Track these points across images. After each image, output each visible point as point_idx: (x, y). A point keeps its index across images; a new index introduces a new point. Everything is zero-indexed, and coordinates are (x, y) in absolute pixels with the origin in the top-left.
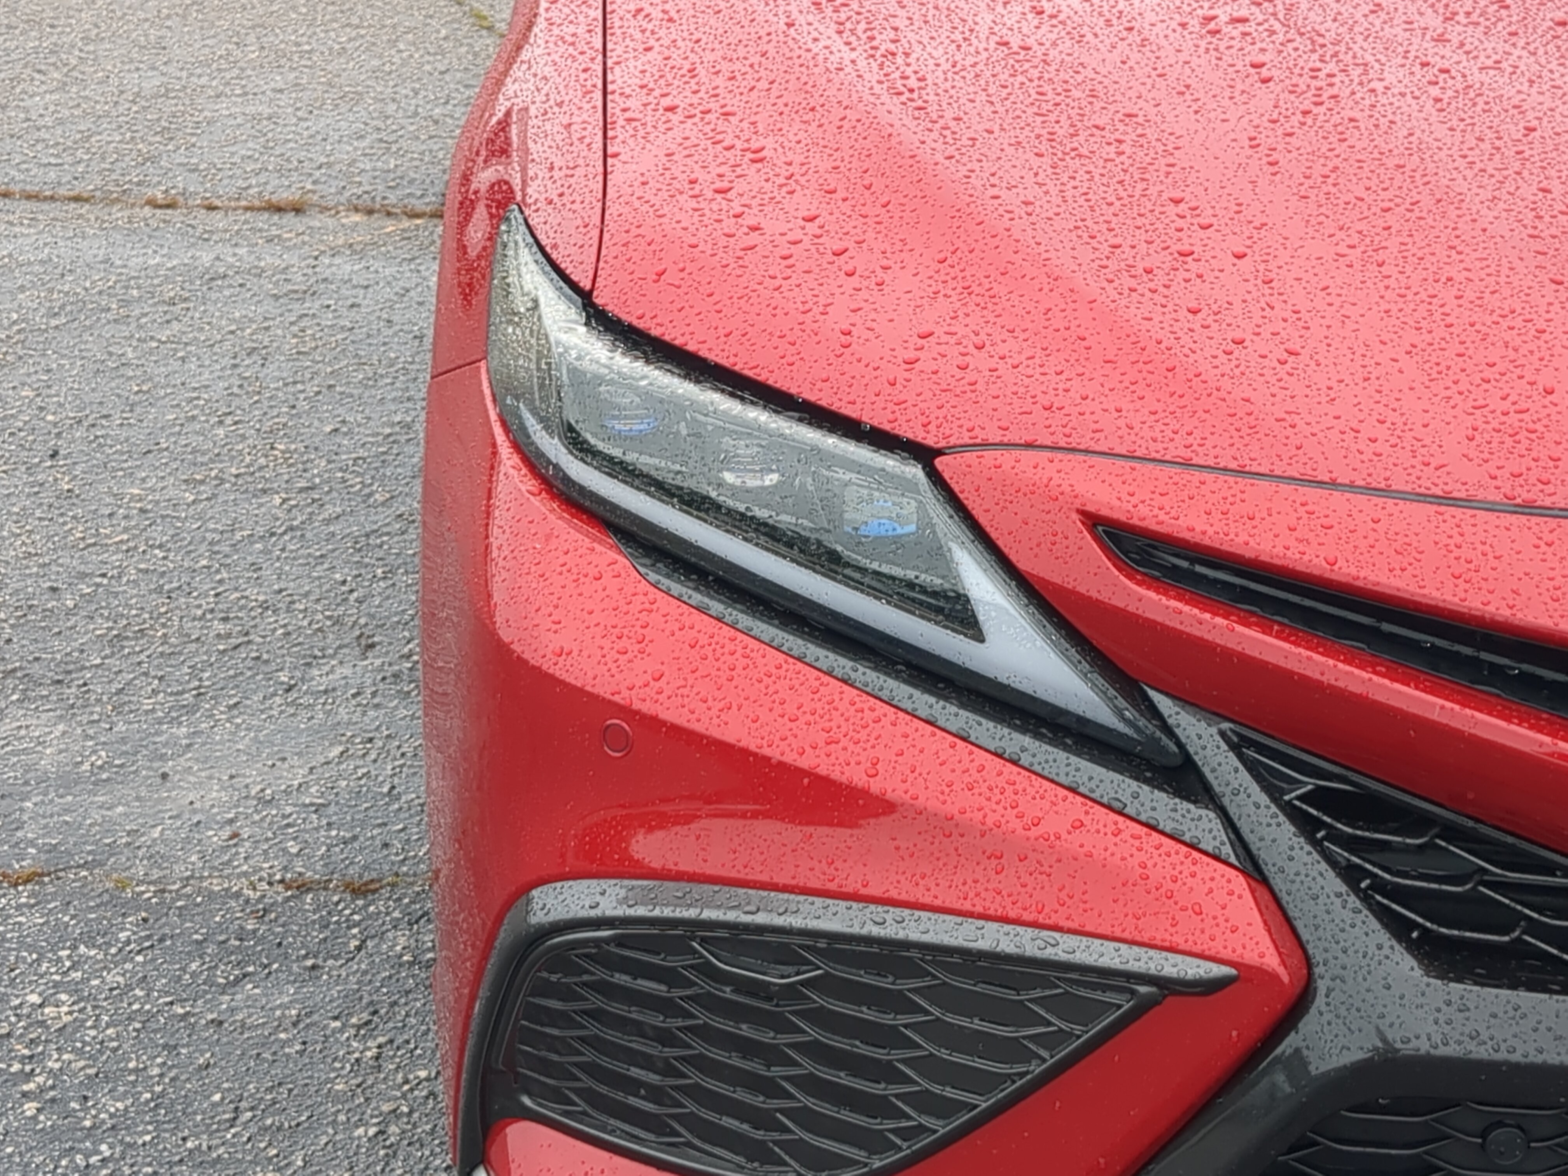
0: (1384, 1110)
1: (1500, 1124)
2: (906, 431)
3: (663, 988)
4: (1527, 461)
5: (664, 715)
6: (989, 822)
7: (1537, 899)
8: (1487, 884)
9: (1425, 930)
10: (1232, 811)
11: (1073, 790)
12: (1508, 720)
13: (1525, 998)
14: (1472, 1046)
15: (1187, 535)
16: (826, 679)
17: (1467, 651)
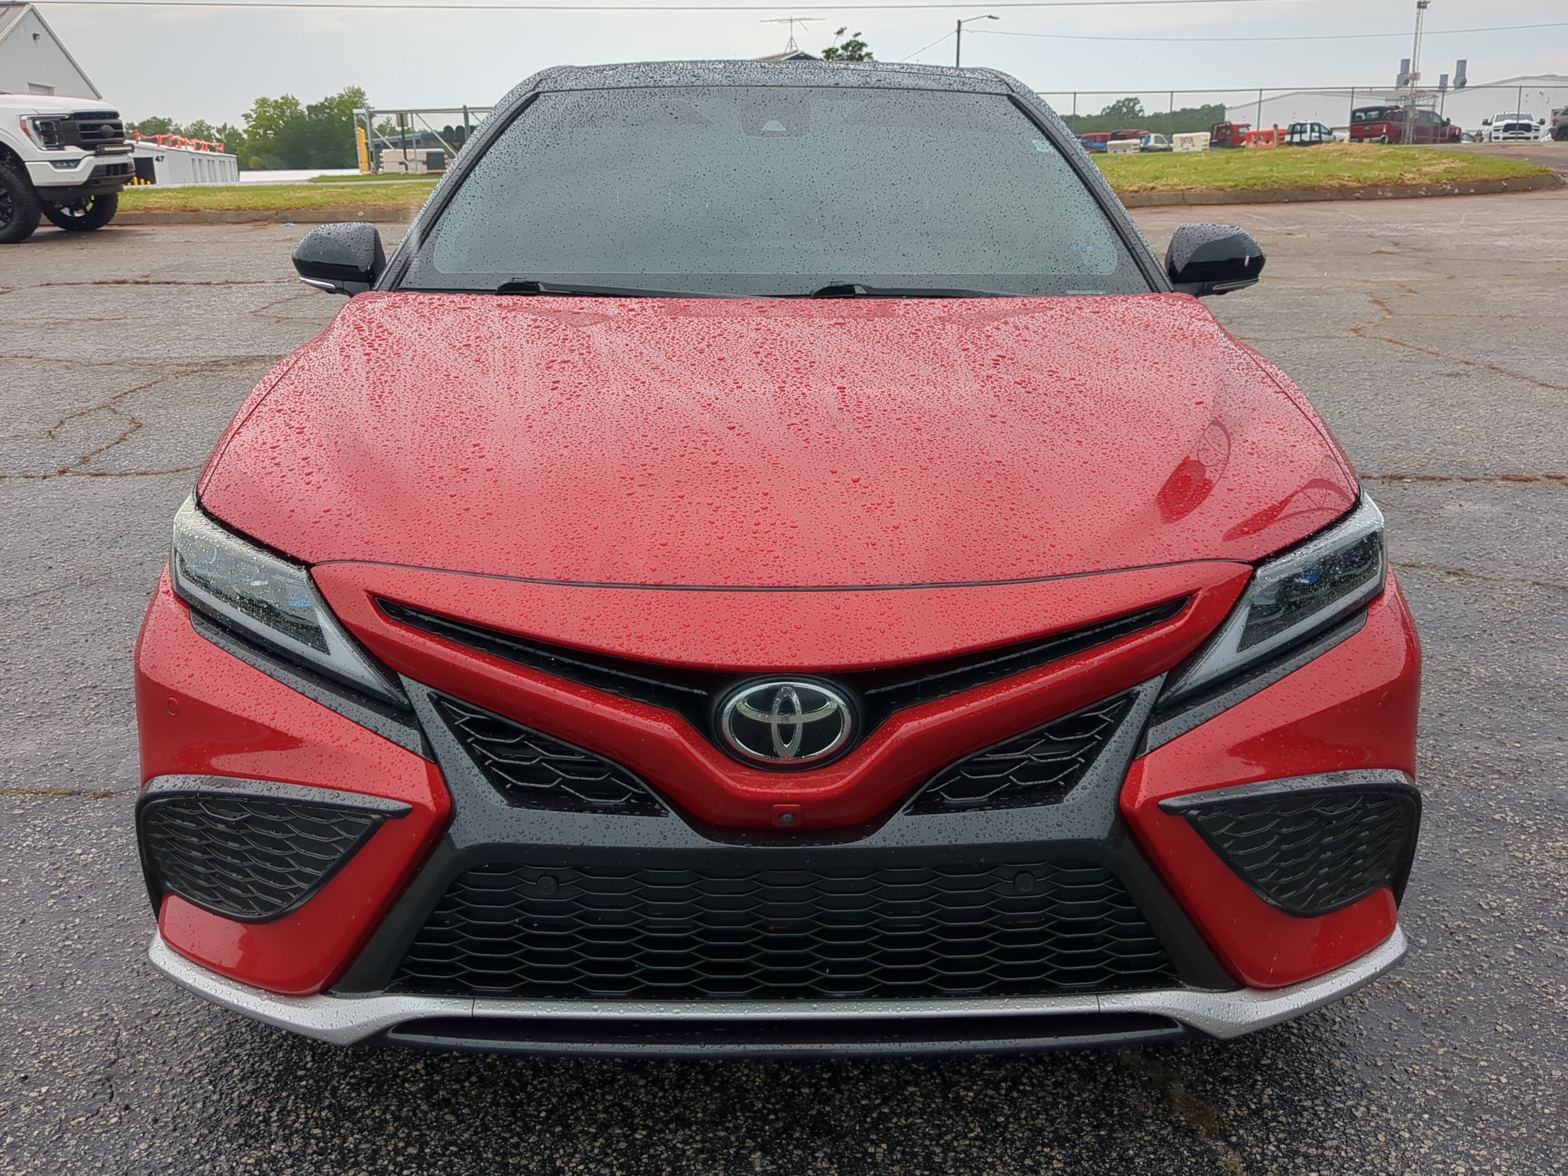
0: (487, 870)
1: (545, 875)
2: (302, 557)
3: (193, 825)
4: (573, 561)
5: (190, 694)
6: (318, 739)
7: (564, 766)
8: (546, 761)
9: (514, 784)
10: (426, 730)
11: (357, 723)
12: (537, 681)
13: (548, 814)
14: (519, 837)
15: (408, 600)
16: (262, 675)
17: (531, 650)
